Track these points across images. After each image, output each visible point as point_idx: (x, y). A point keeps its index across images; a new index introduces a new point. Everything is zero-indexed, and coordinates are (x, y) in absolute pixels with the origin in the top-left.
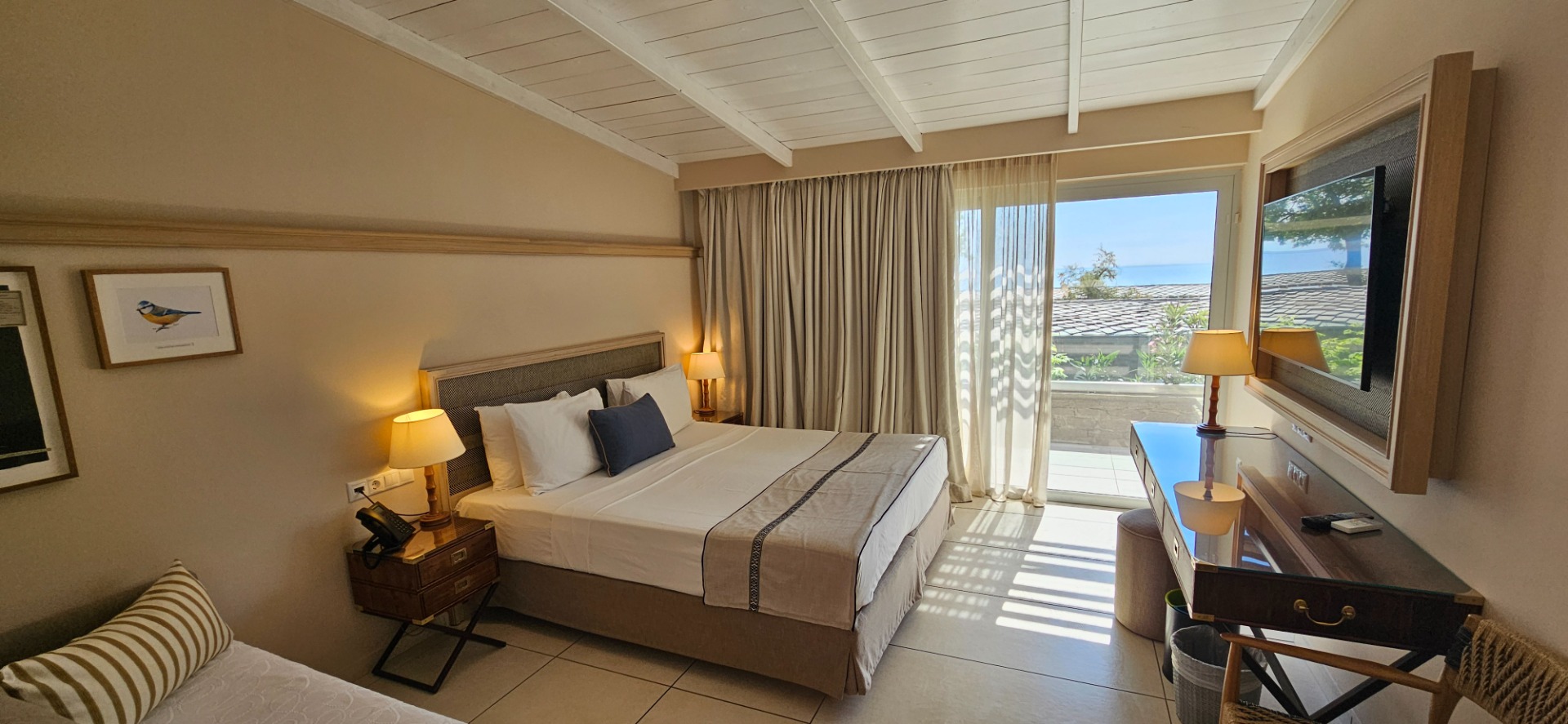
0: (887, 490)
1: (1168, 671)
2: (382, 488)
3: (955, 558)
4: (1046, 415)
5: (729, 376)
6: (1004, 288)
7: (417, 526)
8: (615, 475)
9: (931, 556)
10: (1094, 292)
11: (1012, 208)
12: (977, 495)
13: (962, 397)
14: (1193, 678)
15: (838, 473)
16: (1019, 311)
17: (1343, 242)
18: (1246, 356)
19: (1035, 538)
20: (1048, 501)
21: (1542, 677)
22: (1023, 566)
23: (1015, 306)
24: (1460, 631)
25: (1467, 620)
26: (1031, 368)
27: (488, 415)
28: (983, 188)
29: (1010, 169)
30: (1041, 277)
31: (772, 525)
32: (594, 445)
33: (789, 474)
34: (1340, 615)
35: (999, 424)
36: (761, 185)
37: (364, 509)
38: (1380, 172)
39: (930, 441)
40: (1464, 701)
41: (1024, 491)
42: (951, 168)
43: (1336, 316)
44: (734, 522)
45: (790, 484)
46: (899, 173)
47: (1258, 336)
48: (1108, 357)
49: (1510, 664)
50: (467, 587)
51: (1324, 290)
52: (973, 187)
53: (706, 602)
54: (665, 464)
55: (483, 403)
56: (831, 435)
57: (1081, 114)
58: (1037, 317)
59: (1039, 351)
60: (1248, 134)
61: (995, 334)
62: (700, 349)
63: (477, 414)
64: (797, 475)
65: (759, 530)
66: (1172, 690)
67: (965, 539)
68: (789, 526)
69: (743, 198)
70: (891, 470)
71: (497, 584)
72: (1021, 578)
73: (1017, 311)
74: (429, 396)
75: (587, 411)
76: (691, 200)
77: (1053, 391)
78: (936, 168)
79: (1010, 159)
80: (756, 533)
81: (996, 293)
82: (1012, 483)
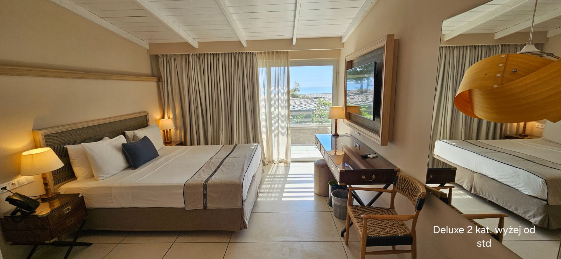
0: (246, 162)
1: (330, 204)
2: (17, 186)
3: (266, 183)
4: (289, 135)
5: (176, 128)
6: (275, 94)
7: (40, 201)
8: (136, 169)
9: (259, 183)
10: (294, 96)
11: (276, 68)
12: (269, 162)
13: (263, 131)
14: (338, 204)
15: (227, 159)
16: (280, 101)
17: (359, 82)
18: (343, 113)
19: (289, 173)
20: (291, 162)
21: (411, 184)
22: (287, 182)
23: (278, 100)
24: (396, 177)
25: (397, 174)
26: (284, 120)
27: (71, 149)
28: (267, 61)
29: (275, 55)
30: (286, 91)
31: (209, 178)
32: (125, 157)
33: (210, 161)
34: (372, 178)
35: (275, 139)
36: (186, 54)
37: (9, 196)
38: (375, 63)
39: (255, 145)
40: (397, 193)
41: (284, 159)
42: (256, 53)
43: (358, 103)
44: (194, 179)
45: (211, 164)
46: (239, 53)
47: (346, 107)
48: (303, 116)
49: (406, 182)
50: (72, 222)
51: (355, 95)
52: (264, 60)
53: (186, 209)
54: (158, 162)
55: (69, 144)
56: (220, 146)
57: (297, 39)
58: (286, 103)
59: (287, 114)
60: (340, 50)
61: (273, 109)
62: (163, 118)
63: (66, 149)
64: (213, 160)
65: (205, 180)
66: (332, 209)
67: (268, 177)
68: (215, 177)
69: (178, 59)
70: (245, 155)
71: (86, 219)
72: (287, 186)
73: (279, 102)
74: (40, 142)
75: (121, 144)
76: (155, 59)
77: (291, 127)
78: (251, 53)
79: (275, 52)
80: (204, 181)
81: (273, 95)
82: (280, 158)
